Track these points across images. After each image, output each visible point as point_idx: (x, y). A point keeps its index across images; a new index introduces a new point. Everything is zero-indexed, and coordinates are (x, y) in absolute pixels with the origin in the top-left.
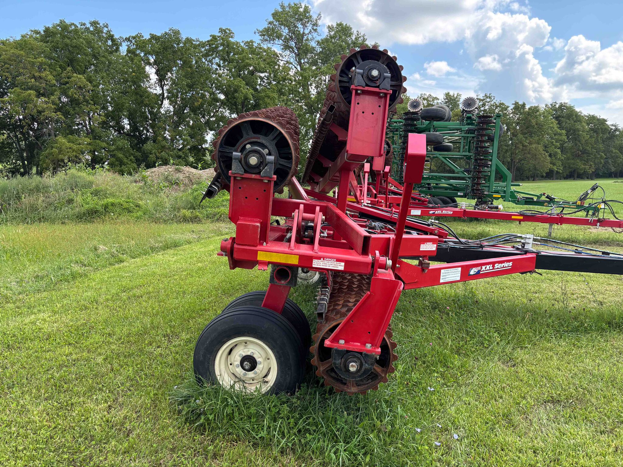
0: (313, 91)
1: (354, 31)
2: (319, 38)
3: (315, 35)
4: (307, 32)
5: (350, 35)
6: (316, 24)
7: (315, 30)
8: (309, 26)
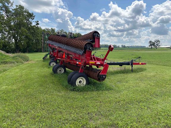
0: (12, 24)
1: (25, 8)
2: (13, 8)
3: (12, 7)
4: (9, 6)
5: (24, 9)
6: (12, 4)
7: (12, 6)
8: (10, 4)
